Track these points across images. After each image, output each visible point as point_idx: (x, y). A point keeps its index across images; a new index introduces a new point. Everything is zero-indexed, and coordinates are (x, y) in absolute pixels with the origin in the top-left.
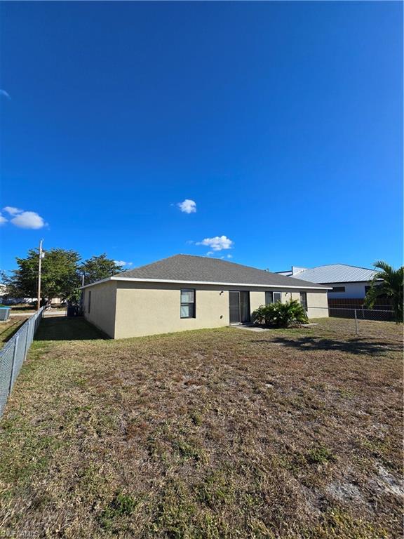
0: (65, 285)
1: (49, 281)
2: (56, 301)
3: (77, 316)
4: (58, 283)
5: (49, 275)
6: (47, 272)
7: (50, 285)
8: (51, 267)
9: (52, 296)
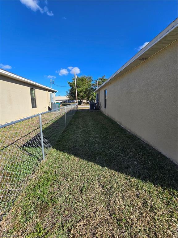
0: (87, 93)
1: (81, 92)
2: (85, 101)
3: (96, 109)
4: (85, 92)
5: (81, 89)
6: (80, 87)
7: (82, 94)
8: (81, 85)
9: (83, 99)
